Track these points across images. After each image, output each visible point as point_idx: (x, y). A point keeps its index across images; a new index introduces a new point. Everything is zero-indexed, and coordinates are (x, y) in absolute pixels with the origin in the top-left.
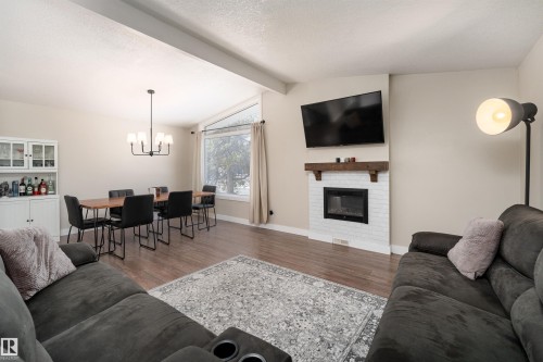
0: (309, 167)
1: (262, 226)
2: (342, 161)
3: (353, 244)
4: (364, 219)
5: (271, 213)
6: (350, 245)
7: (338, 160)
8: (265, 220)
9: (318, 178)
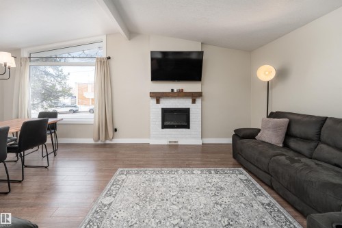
0: (153, 95)
1: (108, 142)
2: (175, 91)
3: (182, 142)
4: (188, 126)
5: (116, 130)
6: (179, 143)
7: (172, 90)
8: (111, 137)
9: (158, 102)
